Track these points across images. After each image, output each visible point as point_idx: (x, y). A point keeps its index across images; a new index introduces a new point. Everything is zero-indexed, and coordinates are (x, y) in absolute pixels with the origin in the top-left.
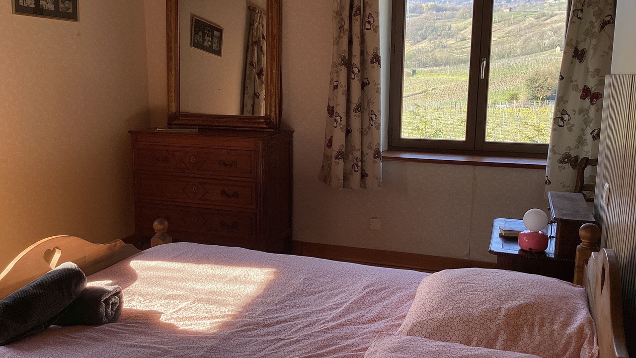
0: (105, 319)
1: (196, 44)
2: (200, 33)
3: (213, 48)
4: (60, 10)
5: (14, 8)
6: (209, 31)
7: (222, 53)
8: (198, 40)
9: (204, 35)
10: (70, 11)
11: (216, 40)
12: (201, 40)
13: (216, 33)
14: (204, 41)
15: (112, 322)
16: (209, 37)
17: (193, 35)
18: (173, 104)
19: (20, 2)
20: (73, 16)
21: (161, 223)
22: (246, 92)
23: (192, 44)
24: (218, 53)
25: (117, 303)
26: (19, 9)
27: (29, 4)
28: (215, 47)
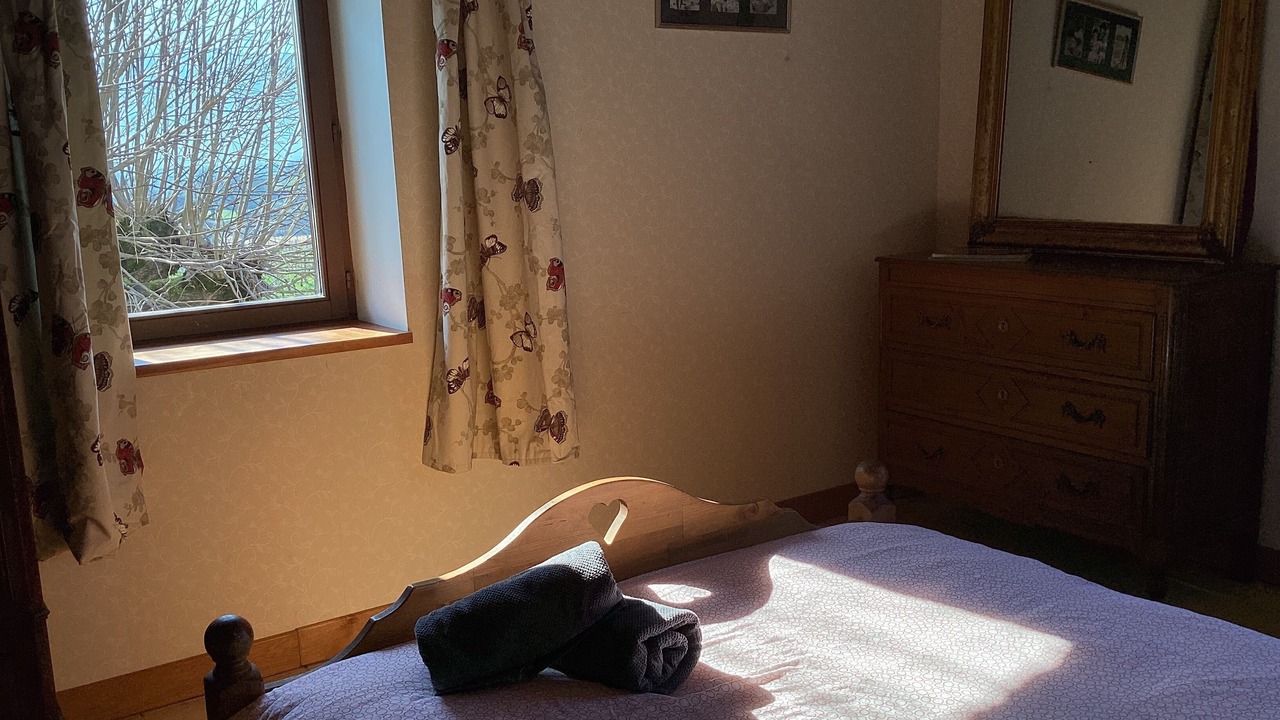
0: (642, 681)
1: (1065, 60)
2: (1080, 34)
3: (1112, 65)
4: (751, 11)
5: (659, 14)
6: (1103, 26)
7: (1137, 74)
8: (1071, 50)
9: (1088, 36)
10: (773, 11)
11: (1120, 47)
12: (1080, 49)
13: (1123, 31)
14: (1088, 48)
15: (662, 690)
16: (1101, 40)
17: (1059, 40)
18: (984, 199)
19: (671, 3)
20: (777, 21)
21: (870, 471)
22: (1194, 165)
23: (1056, 59)
24: (1125, 75)
25: (681, 649)
26: (670, 17)
27: (688, 4)
28: (1116, 62)
